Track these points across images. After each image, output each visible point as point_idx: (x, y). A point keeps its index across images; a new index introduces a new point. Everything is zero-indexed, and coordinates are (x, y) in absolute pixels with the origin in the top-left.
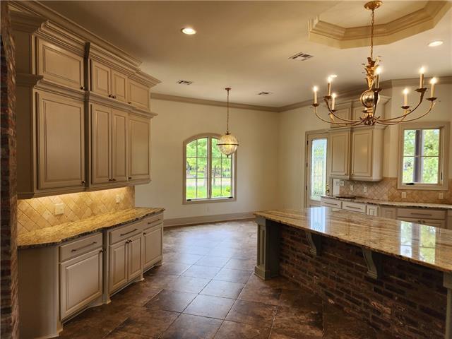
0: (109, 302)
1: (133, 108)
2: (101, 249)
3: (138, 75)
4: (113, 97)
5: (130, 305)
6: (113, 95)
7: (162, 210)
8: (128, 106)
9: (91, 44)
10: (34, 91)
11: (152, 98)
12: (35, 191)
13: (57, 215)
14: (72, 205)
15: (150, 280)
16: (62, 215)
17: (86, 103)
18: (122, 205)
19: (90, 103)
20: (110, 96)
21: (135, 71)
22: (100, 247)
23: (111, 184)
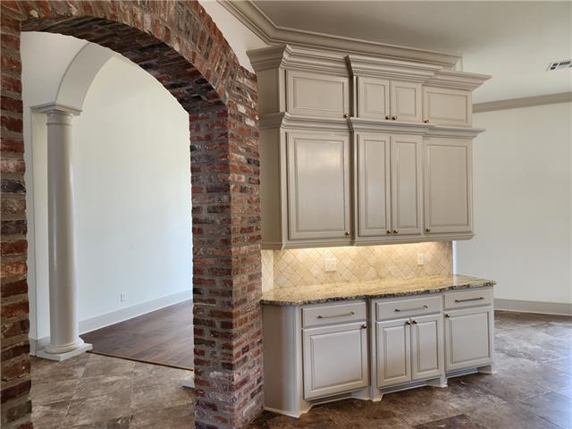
0: (377, 399)
1: (431, 128)
2: (364, 323)
3: (439, 77)
4: (394, 119)
5: (400, 416)
6: (394, 115)
7: (489, 285)
8: (424, 127)
9: (350, 56)
10: (282, 131)
11: (474, 111)
12: (285, 241)
13: (327, 272)
14: (348, 262)
15: (454, 391)
16: (334, 272)
17: (351, 133)
18: (428, 269)
19: (355, 134)
20: (387, 118)
21: (432, 74)
22: (363, 320)
23: (391, 238)
